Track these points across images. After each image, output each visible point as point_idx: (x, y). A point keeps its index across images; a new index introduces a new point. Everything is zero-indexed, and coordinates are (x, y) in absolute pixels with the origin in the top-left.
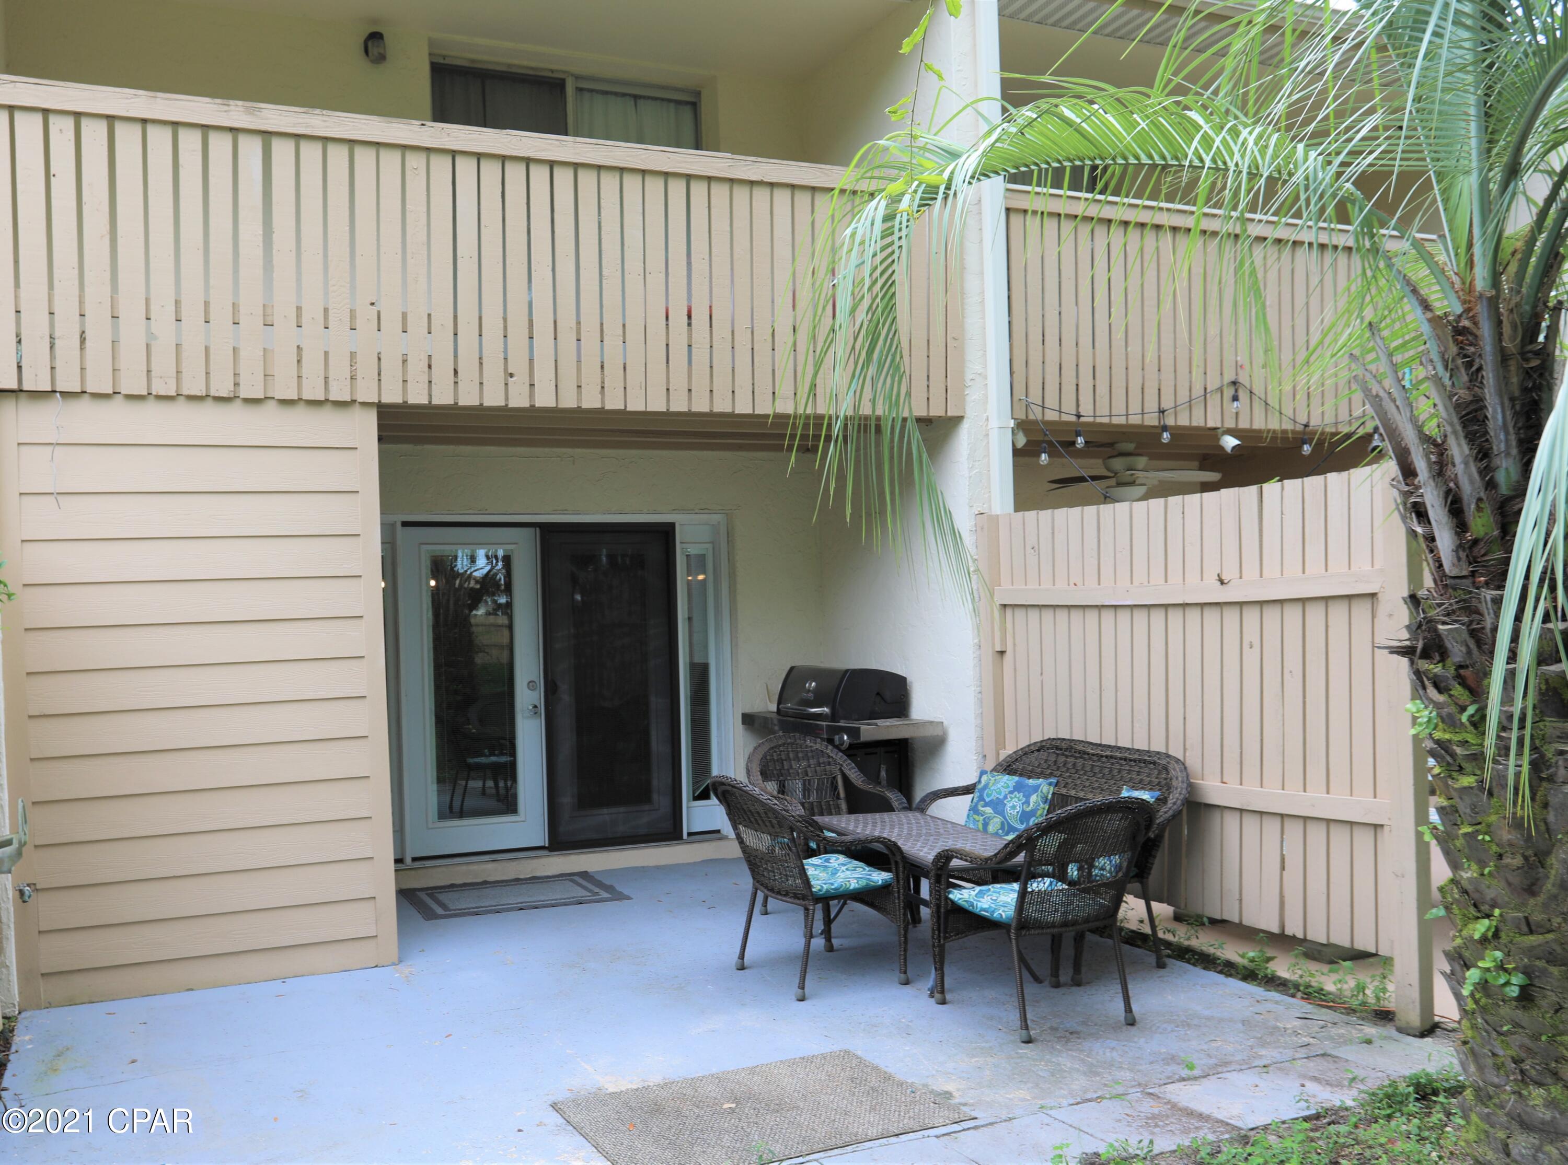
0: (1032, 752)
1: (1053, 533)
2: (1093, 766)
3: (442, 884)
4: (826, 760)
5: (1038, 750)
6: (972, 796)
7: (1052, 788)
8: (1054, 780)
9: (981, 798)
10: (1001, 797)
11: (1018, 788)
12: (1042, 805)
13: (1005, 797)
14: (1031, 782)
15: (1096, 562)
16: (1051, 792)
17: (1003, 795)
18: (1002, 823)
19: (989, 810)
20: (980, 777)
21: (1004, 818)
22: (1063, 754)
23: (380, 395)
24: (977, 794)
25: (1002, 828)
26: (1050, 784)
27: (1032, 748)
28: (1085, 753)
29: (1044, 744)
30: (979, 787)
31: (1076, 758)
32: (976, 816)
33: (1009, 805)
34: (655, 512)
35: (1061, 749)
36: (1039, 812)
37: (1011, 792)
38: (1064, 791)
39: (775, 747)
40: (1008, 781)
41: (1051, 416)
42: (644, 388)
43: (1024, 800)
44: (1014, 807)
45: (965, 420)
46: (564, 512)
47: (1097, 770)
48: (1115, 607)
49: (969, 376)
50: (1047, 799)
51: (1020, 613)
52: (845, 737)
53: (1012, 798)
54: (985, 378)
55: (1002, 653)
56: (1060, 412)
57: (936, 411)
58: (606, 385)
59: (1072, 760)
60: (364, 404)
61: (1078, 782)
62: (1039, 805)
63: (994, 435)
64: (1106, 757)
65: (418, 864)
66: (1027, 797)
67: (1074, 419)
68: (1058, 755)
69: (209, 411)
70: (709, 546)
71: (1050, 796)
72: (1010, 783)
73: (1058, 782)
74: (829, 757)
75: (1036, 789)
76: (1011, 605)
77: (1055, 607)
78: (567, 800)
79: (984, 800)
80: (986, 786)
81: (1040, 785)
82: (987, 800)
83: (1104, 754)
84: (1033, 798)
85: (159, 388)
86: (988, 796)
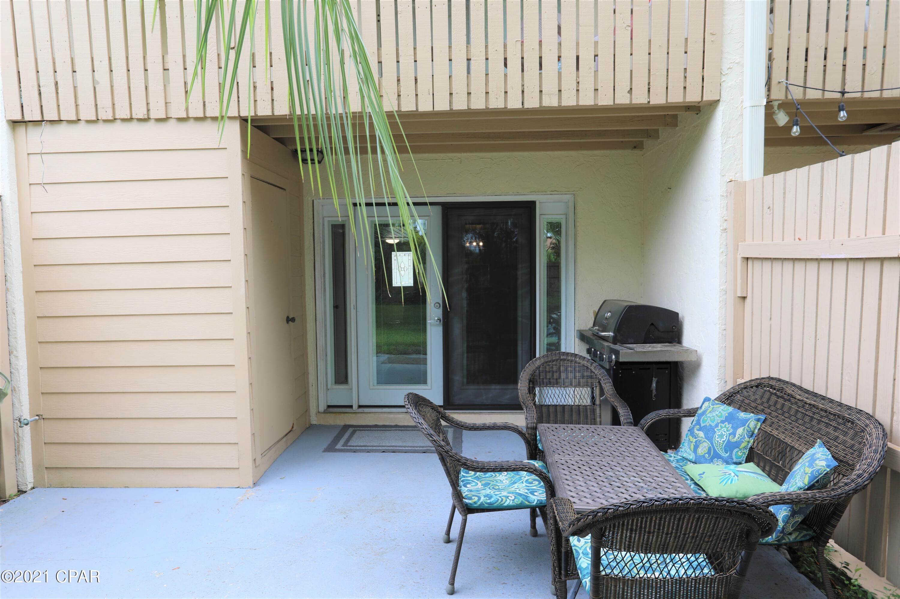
0: (752, 387)
1: (784, 193)
2: (797, 411)
3: (371, 424)
4: (589, 374)
5: (757, 386)
6: (692, 418)
7: (759, 424)
8: (762, 417)
9: (698, 423)
10: (713, 425)
11: (729, 419)
12: (747, 439)
13: (717, 426)
14: (742, 415)
15: (818, 218)
16: (758, 427)
17: (715, 423)
18: (710, 449)
19: (701, 434)
20: (703, 403)
21: (712, 444)
22: (775, 394)
23: (239, 112)
24: (695, 418)
25: (709, 452)
26: (758, 420)
27: (753, 383)
28: (792, 396)
29: (763, 381)
30: (699, 412)
31: (785, 400)
32: (691, 437)
33: (718, 433)
34: (518, 194)
35: (775, 389)
36: (743, 445)
37: (723, 422)
38: (768, 429)
39: (550, 362)
40: (725, 410)
41: (812, 95)
42: (431, 94)
43: (731, 431)
44: (721, 436)
45: (721, 103)
46: (454, 195)
47: (799, 415)
48: (833, 260)
49: (726, 65)
50: (753, 433)
51: (757, 264)
52: (614, 357)
53: (722, 427)
54: (742, 66)
55: (744, 298)
56: (824, 90)
57: (693, 97)
58: (401, 93)
59: (781, 401)
60: (230, 118)
61: (782, 423)
62: (744, 438)
63: (747, 113)
64: (810, 404)
65: (361, 410)
66: (735, 429)
67: (839, 95)
68: (772, 393)
69: (134, 127)
70: (564, 217)
71: (756, 431)
72: (723, 413)
73: (766, 419)
74: (592, 372)
75: (744, 422)
76: (751, 258)
77: (783, 260)
78: (458, 378)
79: (700, 425)
80: (704, 413)
81: (749, 419)
82: (702, 425)
83: (808, 401)
84: (740, 431)
85: (103, 115)
86: (704, 421)
